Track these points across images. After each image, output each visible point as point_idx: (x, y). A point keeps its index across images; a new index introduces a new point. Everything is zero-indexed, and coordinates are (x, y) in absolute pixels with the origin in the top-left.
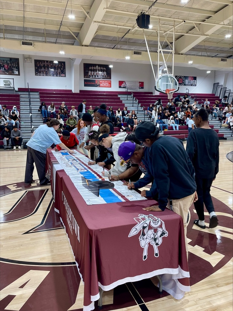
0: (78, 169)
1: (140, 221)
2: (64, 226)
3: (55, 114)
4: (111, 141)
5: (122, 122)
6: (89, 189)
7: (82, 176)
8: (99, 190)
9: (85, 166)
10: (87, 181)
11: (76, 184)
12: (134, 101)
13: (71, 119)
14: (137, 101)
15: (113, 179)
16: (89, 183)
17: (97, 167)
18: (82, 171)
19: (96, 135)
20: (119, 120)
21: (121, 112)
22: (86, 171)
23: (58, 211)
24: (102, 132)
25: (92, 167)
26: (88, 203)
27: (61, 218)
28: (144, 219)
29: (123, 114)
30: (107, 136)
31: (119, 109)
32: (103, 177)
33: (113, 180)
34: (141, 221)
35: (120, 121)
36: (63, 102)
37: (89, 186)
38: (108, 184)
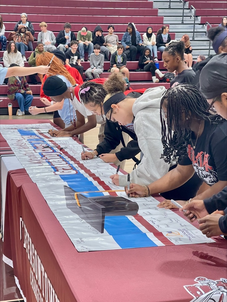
0: (56, 169)
1: (198, 293)
2: (23, 296)
3: (5, 41)
4: (131, 109)
5: (156, 60)
6: (82, 216)
7: (66, 184)
8: (103, 217)
9: (72, 162)
10: (76, 197)
11: (51, 203)
12: (186, 11)
13: (40, 51)
14: (193, 11)
15: (136, 194)
16: (82, 201)
17: (100, 164)
18: (66, 173)
19: (96, 92)
20: (149, 56)
21: (154, 37)
22: (74, 172)
23: (9, 262)
24: (111, 91)
25: (89, 165)
26: (79, 248)
27: (16, 278)
28: (206, 289)
29: (160, 42)
30: (122, 99)
31: (150, 31)
32: (114, 188)
33: (133, 193)
34: (202, 294)
35: (152, 58)
36: (24, 15)
37: (81, 208)
38: (125, 204)
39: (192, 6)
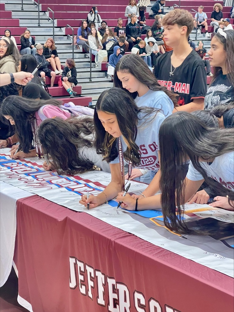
14: (47, 14)
31: (7, 34)
39: (49, 8)
